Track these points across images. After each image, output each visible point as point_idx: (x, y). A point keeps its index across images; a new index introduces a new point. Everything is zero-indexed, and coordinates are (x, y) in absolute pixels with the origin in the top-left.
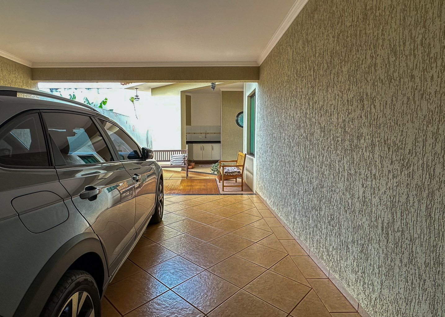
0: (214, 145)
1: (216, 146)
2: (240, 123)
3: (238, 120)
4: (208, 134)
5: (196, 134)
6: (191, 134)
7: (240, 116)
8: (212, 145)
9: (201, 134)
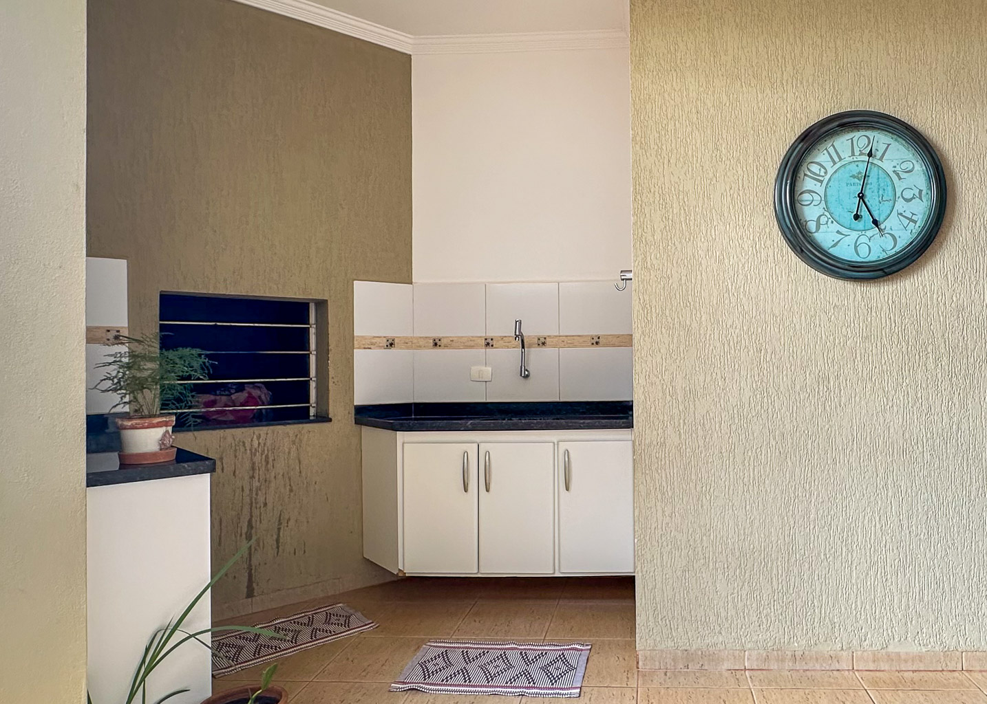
2: (816, 235)
3: (798, 205)
4: (543, 349)
5: (446, 346)
6: (411, 348)
7: (817, 160)
8: (563, 446)
9: (489, 350)
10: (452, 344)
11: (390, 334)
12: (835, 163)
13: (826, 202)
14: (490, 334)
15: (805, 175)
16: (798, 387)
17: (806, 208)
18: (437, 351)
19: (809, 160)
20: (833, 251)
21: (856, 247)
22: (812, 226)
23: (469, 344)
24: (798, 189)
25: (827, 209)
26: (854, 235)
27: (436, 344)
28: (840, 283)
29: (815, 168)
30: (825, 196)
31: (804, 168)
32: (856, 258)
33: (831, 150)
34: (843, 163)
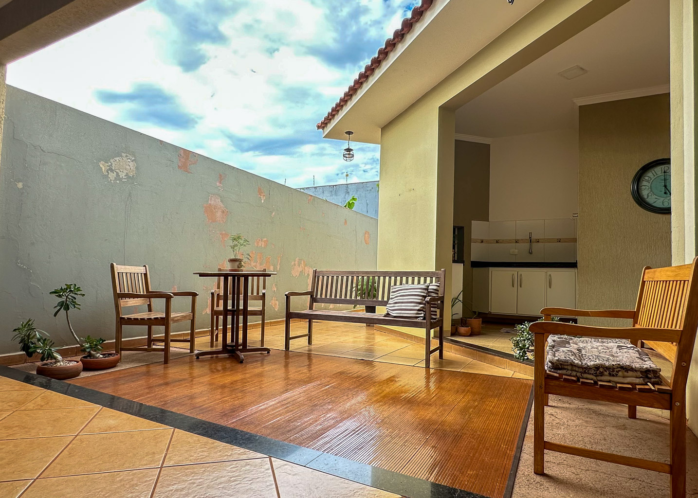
0: (555, 273)
1: (559, 275)
2: (647, 199)
3: (639, 190)
4: (538, 243)
5: (501, 243)
6: (488, 243)
7: (648, 175)
8: (549, 273)
9: (517, 244)
10: (503, 242)
11: (482, 238)
12: (655, 176)
13: (651, 189)
14: (517, 238)
15: (643, 180)
16: (639, 249)
17: (643, 191)
18: (497, 244)
19: (645, 175)
20: (653, 204)
21: (663, 203)
22: (646, 197)
23: (509, 242)
24: (640, 185)
25: (651, 191)
26: (662, 199)
27: (497, 242)
28: (657, 214)
29: (647, 178)
30: (651, 187)
31: (642, 178)
32: (662, 206)
33: (653, 172)
34: (658, 175)
